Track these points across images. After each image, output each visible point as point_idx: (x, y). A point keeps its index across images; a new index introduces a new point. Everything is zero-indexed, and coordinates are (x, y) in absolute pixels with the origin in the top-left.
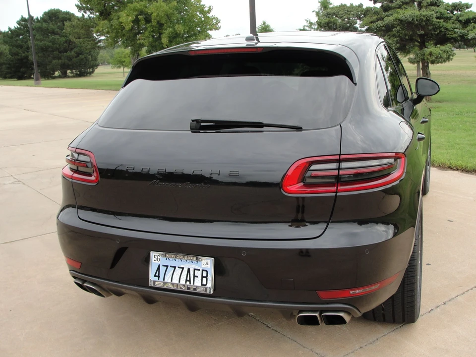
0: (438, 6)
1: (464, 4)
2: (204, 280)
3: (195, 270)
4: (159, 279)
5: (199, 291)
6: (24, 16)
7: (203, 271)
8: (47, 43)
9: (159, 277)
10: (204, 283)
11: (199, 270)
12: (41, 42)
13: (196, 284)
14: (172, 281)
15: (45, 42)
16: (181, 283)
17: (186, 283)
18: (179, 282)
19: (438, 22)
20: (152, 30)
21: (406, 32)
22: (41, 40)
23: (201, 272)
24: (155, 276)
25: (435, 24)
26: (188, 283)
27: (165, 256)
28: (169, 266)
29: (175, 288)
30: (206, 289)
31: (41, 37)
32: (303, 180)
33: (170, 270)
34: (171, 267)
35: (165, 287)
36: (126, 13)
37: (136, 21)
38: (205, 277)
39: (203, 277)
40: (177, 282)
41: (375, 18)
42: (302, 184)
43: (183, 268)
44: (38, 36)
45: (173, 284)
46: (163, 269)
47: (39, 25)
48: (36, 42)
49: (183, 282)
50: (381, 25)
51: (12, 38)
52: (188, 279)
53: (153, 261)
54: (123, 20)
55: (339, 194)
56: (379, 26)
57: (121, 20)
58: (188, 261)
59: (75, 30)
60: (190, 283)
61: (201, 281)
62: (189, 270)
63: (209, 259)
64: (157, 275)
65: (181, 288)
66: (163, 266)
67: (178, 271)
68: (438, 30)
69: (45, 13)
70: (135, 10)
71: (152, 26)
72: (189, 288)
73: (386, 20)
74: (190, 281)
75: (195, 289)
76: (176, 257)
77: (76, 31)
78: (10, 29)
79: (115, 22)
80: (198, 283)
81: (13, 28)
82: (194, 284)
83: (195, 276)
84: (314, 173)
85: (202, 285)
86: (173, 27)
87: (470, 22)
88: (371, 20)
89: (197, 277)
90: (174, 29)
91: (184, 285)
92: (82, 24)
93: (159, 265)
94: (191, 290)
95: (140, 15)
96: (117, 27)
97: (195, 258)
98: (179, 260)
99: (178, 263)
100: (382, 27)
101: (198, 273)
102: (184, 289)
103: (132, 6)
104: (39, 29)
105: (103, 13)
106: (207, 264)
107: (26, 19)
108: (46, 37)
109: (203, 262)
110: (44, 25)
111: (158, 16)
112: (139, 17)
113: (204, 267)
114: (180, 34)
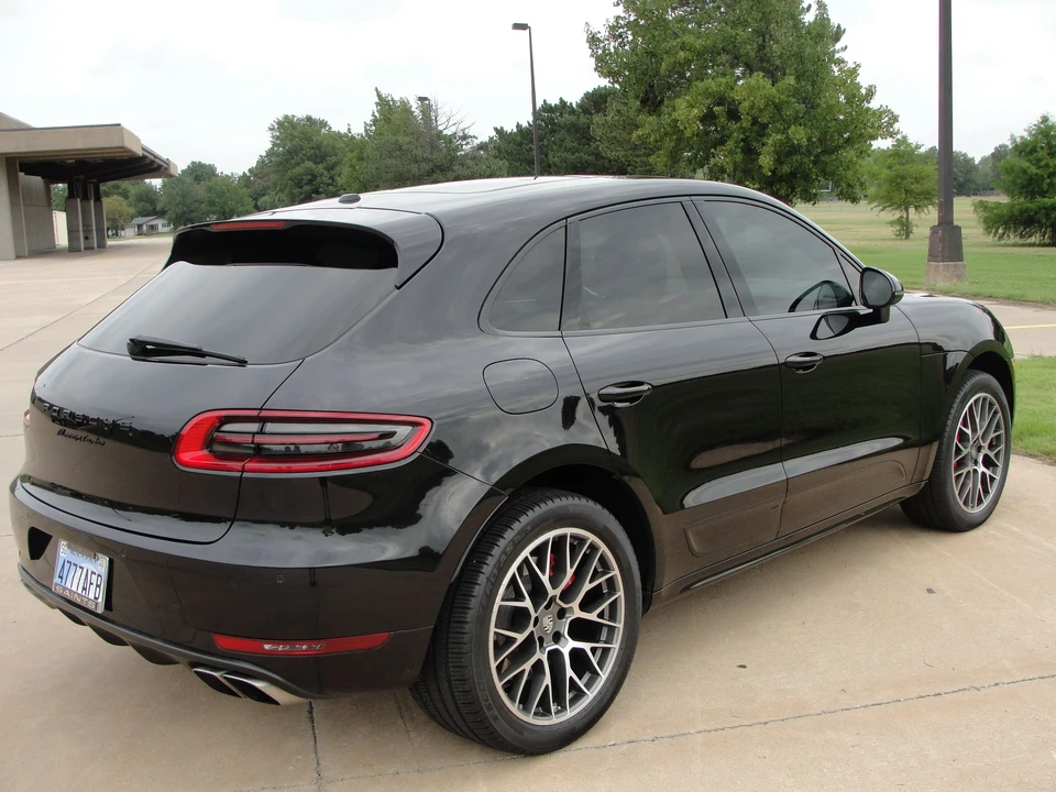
6: (548, 102)
8: (585, 157)
12: (573, 154)
15: (582, 154)
20: (741, 136)
22: (573, 151)
27: (70, 547)
31: (575, 144)
32: (209, 443)
36: (688, 102)
37: (708, 118)
42: (205, 452)
44: (568, 143)
47: (573, 118)
48: (564, 155)
51: (520, 144)
54: (679, 115)
55: (245, 475)
57: (675, 115)
59: (611, 132)
69: (587, 95)
70: (707, 94)
71: (744, 130)
77: (614, 134)
78: (518, 126)
79: (666, 119)
81: (525, 125)
84: (229, 437)
86: (784, 131)
90: (788, 137)
92: (624, 121)
95: (719, 104)
96: (668, 129)
103: (701, 85)
104: (573, 128)
105: (648, 99)
107: (550, 106)
108: (584, 145)
110: (583, 119)
111: (752, 107)
112: (716, 109)
114: (800, 146)
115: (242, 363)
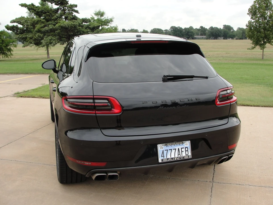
0: (76, 20)
1: (88, 19)
2: (187, 152)
3: (182, 148)
4: (164, 158)
5: (186, 158)
7: (185, 148)
9: (164, 156)
10: (187, 153)
11: (184, 148)
13: (183, 155)
14: (171, 157)
16: (176, 157)
17: (178, 156)
18: (175, 156)
19: (79, 28)
21: (64, 33)
23: (184, 149)
24: (162, 156)
25: (78, 29)
26: (179, 156)
27: (166, 145)
28: (168, 150)
29: (174, 160)
30: (189, 156)
33: (169, 152)
34: (169, 150)
35: (168, 161)
38: (187, 151)
39: (186, 151)
40: (174, 157)
41: (43, 25)
43: (175, 149)
45: (172, 158)
46: (165, 152)
49: (176, 156)
50: (48, 29)
52: (179, 154)
53: (160, 149)
56: (46, 29)
58: (178, 145)
60: (180, 156)
61: (185, 153)
62: (179, 149)
63: (187, 142)
64: (163, 156)
65: (176, 159)
66: (165, 150)
67: (173, 151)
68: (79, 32)
72: (180, 158)
73: (50, 27)
74: (180, 154)
75: (183, 158)
76: (172, 144)
80: (184, 154)
82: (182, 155)
83: (182, 152)
85: (186, 155)
87: (95, 28)
88: (41, 26)
89: (183, 151)
91: (177, 157)
93: (163, 151)
94: (182, 159)
97: (181, 143)
98: (173, 146)
99: (173, 147)
100: (48, 30)
101: (183, 150)
102: (178, 159)
106: (187, 144)
109: (185, 144)
113: (186, 146)
115: (207, 78)
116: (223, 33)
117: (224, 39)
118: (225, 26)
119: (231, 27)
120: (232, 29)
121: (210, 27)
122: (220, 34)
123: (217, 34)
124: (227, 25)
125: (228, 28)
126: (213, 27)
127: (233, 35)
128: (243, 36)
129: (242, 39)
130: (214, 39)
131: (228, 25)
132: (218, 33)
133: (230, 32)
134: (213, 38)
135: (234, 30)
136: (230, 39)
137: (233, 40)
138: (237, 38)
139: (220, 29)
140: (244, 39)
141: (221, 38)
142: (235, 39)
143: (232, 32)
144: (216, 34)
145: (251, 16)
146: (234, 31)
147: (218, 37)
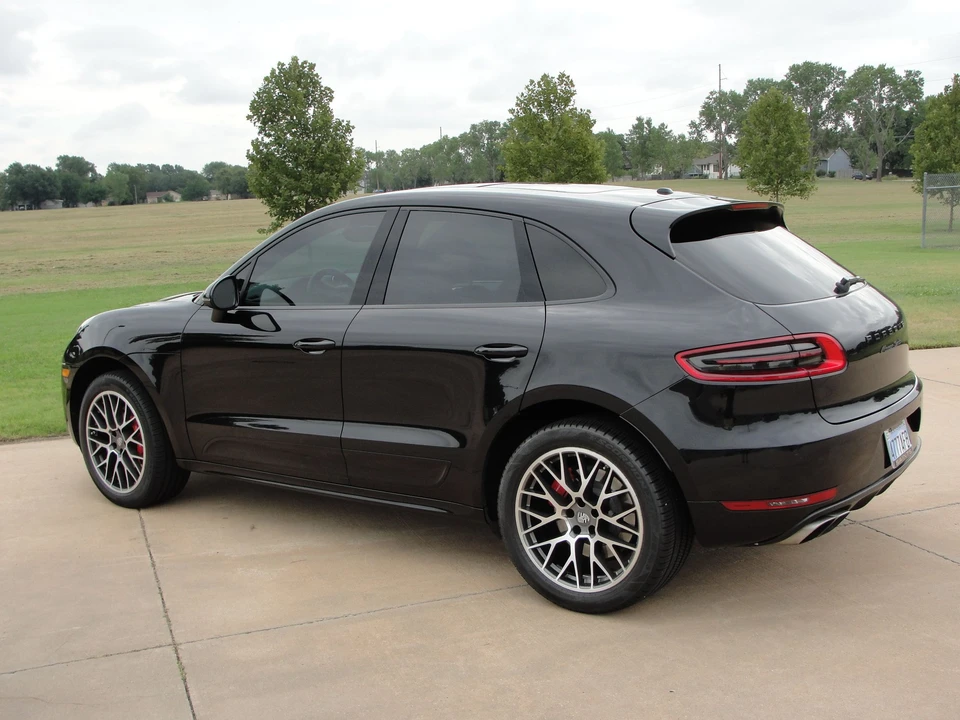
16: (902, 453)
24: (892, 456)
26: (904, 450)
38: (907, 438)
53: (888, 440)
64: (893, 453)
66: (892, 442)
67: (898, 442)
72: (907, 455)
74: (904, 447)
83: (904, 440)
116: (59, 184)
117: (66, 205)
118: (65, 161)
119: (88, 163)
120: (92, 169)
121: (11, 166)
122: (49, 189)
123: (40, 188)
124: (70, 156)
125: (74, 166)
126: (23, 165)
127: (99, 192)
128: (132, 190)
129: (132, 203)
130: (30, 208)
131: (74, 158)
132: (44, 186)
133: (87, 181)
134: (27, 203)
135: (98, 172)
136: (90, 204)
137: (99, 208)
138: (111, 199)
139: (49, 170)
140: (139, 203)
141: (57, 203)
142: (105, 203)
143: (93, 180)
144: (35, 188)
145: (258, 124)
146: (96, 177)
147: (44, 201)
